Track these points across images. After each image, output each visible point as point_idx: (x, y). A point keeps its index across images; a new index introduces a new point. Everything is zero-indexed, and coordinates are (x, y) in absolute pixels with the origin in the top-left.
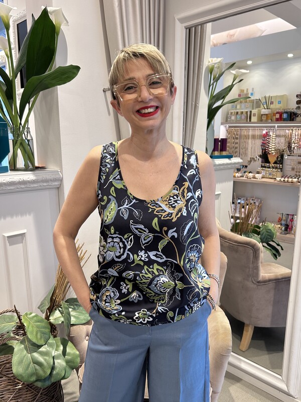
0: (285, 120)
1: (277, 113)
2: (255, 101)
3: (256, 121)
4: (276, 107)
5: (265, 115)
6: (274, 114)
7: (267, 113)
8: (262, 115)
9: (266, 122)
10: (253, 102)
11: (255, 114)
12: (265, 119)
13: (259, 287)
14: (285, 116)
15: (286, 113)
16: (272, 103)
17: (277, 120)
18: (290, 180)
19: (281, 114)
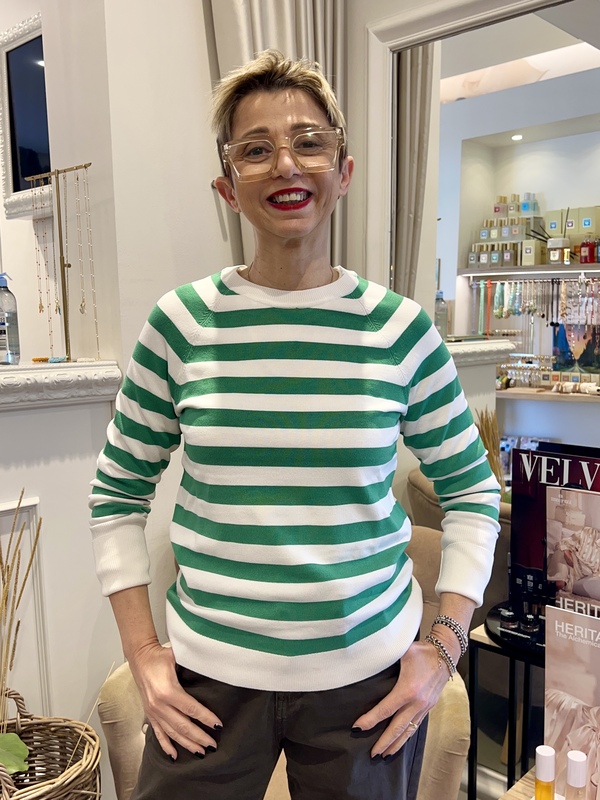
0: (599, 261)
1: (584, 245)
2: (532, 221)
4: (579, 232)
7: (561, 246)
8: (551, 250)
10: (529, 223)
11: (530, 249)
12: (556, 258)
17: (586, 261)
19: (592, 247)
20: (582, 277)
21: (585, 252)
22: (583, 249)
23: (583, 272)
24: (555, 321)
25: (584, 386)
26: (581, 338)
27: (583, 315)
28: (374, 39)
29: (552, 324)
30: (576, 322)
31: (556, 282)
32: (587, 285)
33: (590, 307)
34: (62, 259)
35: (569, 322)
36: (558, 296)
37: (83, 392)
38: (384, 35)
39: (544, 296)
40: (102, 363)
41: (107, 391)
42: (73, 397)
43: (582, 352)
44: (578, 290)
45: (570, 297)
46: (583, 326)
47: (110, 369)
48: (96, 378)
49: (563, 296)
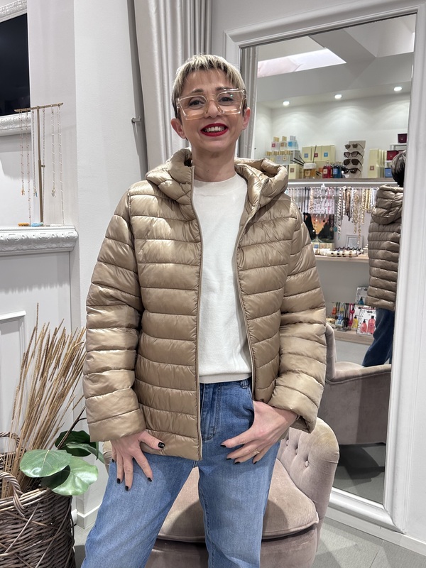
0: (334, 176)
1: (325, 168)
2: (294, 153)
3: (294, 178)
4: (323, 161)
5: (308, 170)
6: (320, 169)
7: (311, 168)
8: (305, 170)
9: (310, 179)
10: (292, 154)
11: (293, 169)
12: (309, 175)
13: (333, 387)
14: (335, 171)
15: (335, 167)
16: (316, 155)
17: (326, 177)
18: (347, 253)
19: (330, 169)
20: (323, 186)
21: (326, 172)
22: (324, 170)
23: (324, 183)
24: (306, 212)
25: (322, 251)
26: (322, 221)
27: (323, 208)
28: (229, 39)
29: (304, 214)
30: (319, 212)
31: (307, 189)
32: (326, 191)
33: (327, 204)
34: (40, 162)
35: (314, 212)
36: (308, 198)
37: (54, 245)
38: (236, 38)
39: (300, 197)
40: (65, 227)
41: (69, 245)
42: (48, 248)
43: (321, 230)
44: (320, 193)
45: (315, 198)
46: (323, 215)
47: (70, 231)
48: (63, 236)
49: (311, 197)
